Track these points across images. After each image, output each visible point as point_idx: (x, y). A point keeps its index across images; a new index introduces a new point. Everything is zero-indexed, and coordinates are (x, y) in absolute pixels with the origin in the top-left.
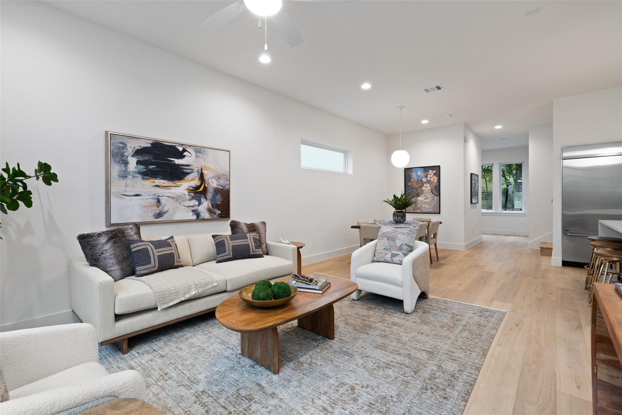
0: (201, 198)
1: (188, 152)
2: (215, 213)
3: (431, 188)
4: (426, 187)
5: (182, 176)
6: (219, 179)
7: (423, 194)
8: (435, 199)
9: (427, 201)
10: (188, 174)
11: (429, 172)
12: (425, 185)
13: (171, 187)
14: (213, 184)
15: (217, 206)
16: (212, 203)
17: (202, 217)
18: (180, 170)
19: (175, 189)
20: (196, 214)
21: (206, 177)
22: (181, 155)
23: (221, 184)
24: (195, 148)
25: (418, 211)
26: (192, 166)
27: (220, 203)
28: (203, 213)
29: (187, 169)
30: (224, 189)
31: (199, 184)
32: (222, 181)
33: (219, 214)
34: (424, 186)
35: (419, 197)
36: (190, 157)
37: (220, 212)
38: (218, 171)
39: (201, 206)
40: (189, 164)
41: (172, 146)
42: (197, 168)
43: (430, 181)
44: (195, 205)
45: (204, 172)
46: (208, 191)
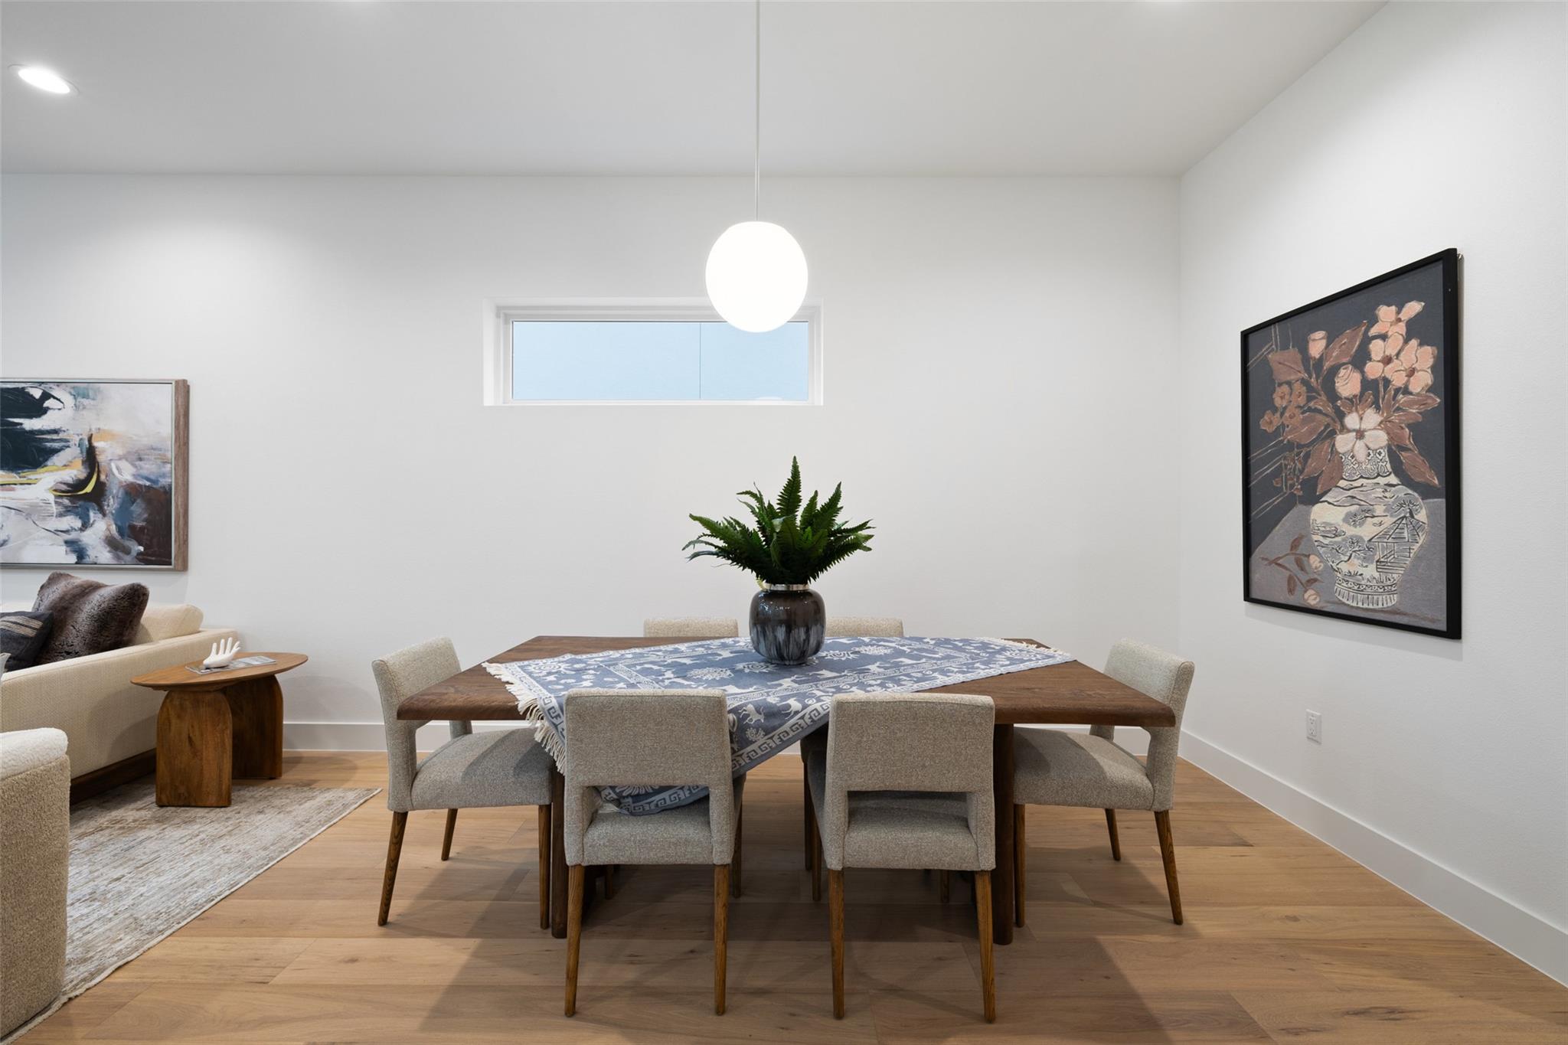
0: (88, 511)
1: (54, 398)
2: (127, 552)
3: (1391, 439)
4: (1360, 434)
5: (41, 459)
6: (140, 459)
7: (1342, 483)
8: (1422, 516)
9: (1367, 531)
10: (55, 451)
11: (1374, 320)
12: (1352, 421)
13: (15, 484)
14: (121, 473)
15: (135, 533)
16: (119, 523)
17: (91, 560)
18: (35, 444)
19: (24, 489)
20: (74, 551)
21: (101, 458)
22: (37, 408)
23: (145, 472)
24: (74, 388)
25: (1312, 599)
26: (64, 431)
27: (144, 524)
28: (94, 548)
29: (53, 440)
30: (154, 486)
31: (82, 475)
32: (147, 466)
33: (140, 553)
34: (1344, 429)
35: (1317, 508)
36: (60, 409)
37: (141, 549)
38: (135, 438)
39: (88, 532)
40: (57, 427)
41: (18, 388)
42: (78, 435)
43: (1387, 382)
44: (73, 529)
45: (95, 444)
46: (107, 493)
